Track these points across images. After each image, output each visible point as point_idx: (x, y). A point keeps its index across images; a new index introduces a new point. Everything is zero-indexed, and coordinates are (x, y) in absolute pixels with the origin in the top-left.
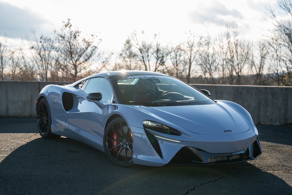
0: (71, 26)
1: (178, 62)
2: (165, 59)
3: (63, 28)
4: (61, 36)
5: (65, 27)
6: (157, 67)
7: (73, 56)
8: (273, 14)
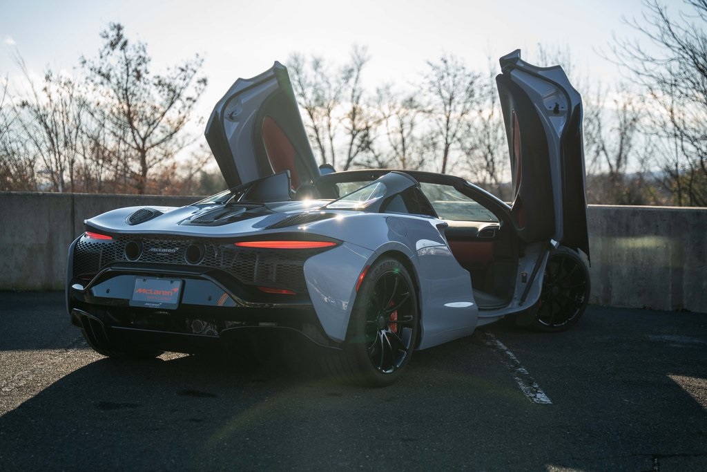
0: (125, 43)
1: (407, 141)
2: (372, 134)
3: (106, 52)
4: (99, 72)
5: (109, 49)
6: (352, 155)
7: (135, 124)
8: (663, 17)
